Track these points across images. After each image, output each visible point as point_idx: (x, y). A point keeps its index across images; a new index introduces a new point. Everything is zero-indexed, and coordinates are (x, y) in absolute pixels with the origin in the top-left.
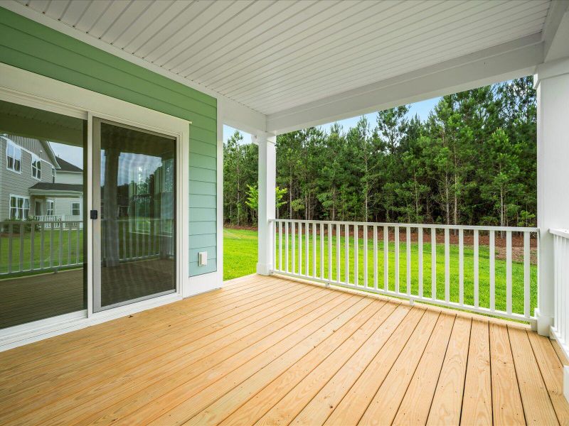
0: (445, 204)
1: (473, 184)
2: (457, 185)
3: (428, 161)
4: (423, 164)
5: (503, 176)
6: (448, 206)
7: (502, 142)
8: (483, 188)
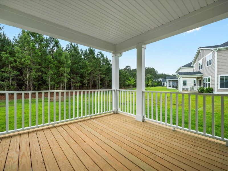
0: (26, 81)
1: (40, 74)
2: (33, 73)
3: (18, 60)
4: (15, 61)
5: (51, 72)
6: (28, 82)
7: (51, 60)
8: (44, 75)
